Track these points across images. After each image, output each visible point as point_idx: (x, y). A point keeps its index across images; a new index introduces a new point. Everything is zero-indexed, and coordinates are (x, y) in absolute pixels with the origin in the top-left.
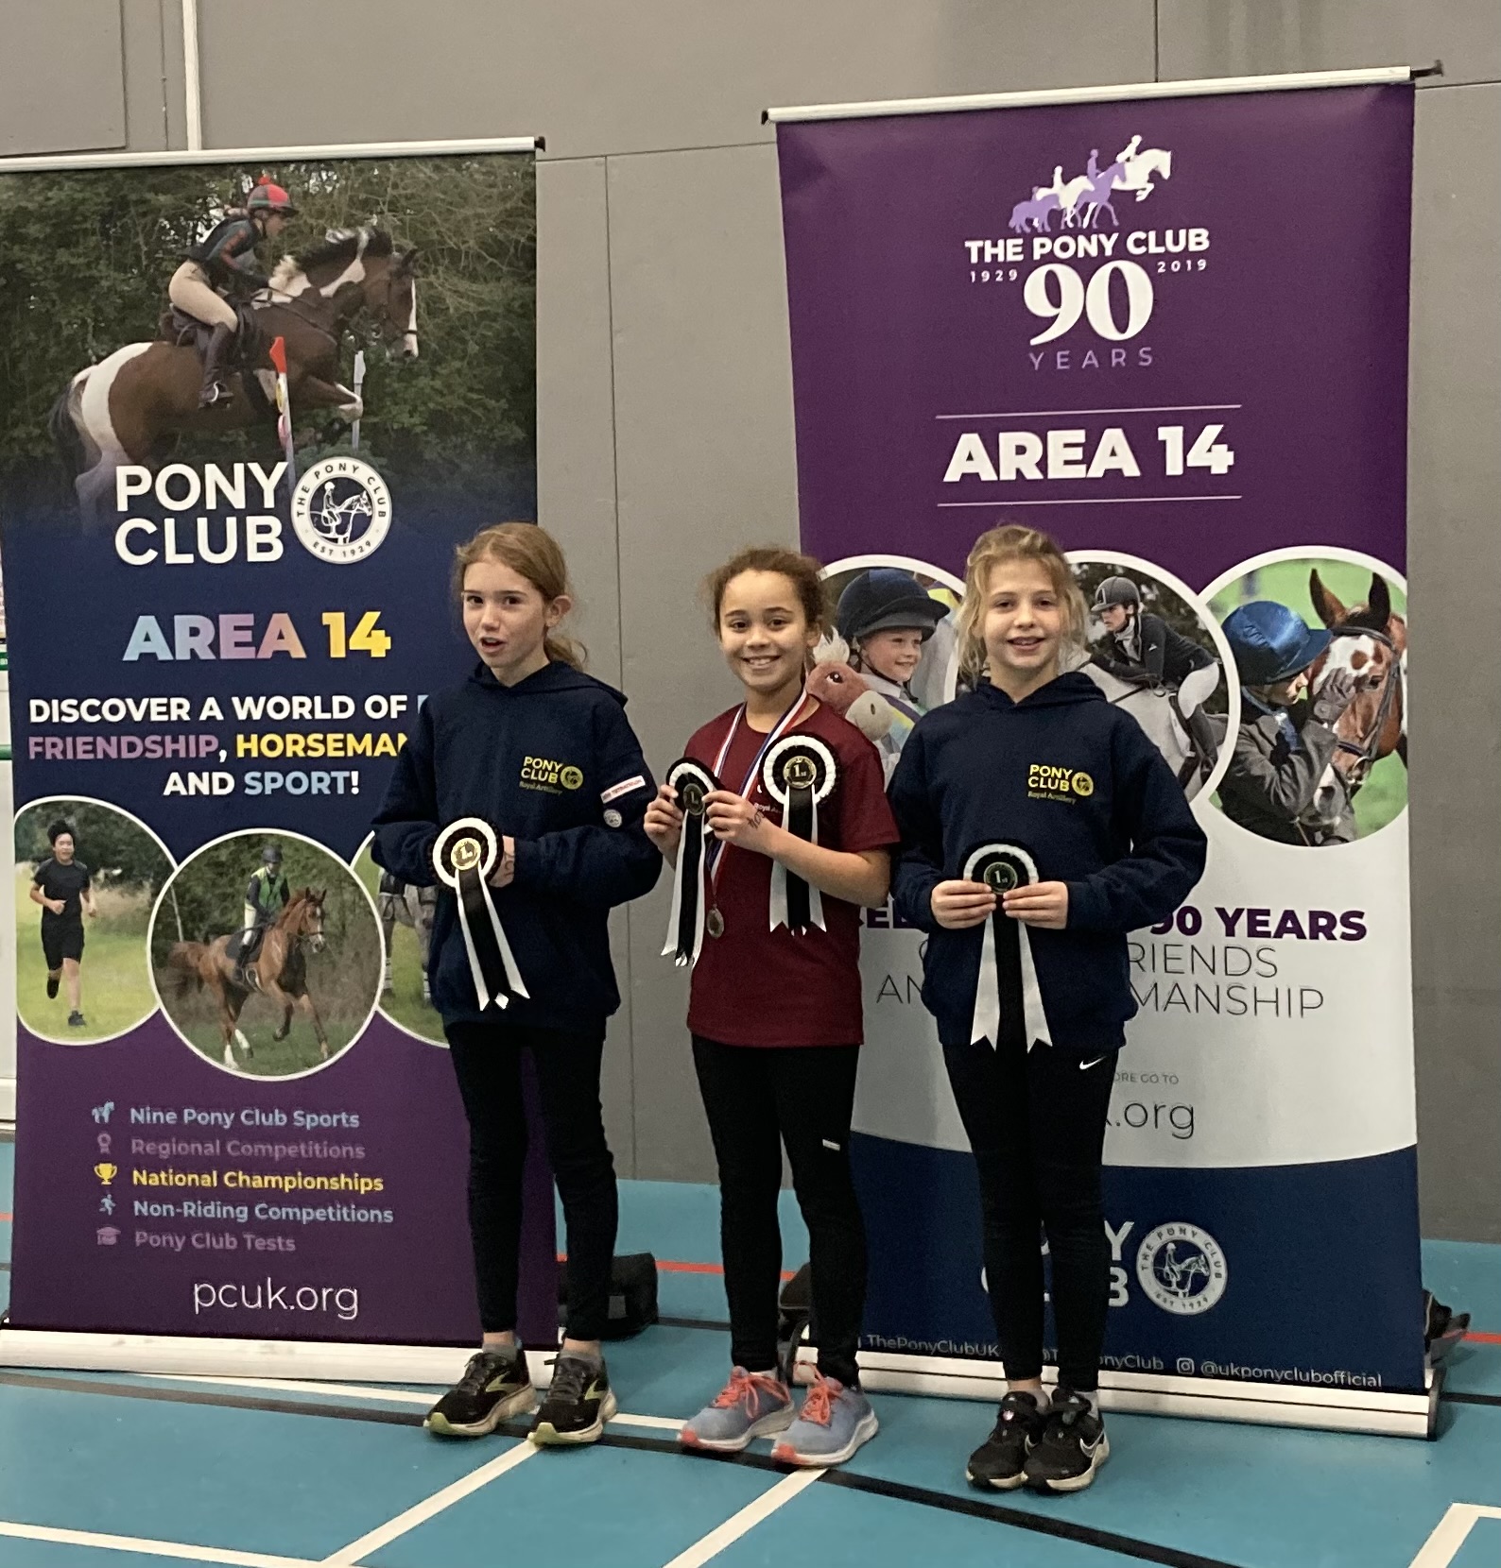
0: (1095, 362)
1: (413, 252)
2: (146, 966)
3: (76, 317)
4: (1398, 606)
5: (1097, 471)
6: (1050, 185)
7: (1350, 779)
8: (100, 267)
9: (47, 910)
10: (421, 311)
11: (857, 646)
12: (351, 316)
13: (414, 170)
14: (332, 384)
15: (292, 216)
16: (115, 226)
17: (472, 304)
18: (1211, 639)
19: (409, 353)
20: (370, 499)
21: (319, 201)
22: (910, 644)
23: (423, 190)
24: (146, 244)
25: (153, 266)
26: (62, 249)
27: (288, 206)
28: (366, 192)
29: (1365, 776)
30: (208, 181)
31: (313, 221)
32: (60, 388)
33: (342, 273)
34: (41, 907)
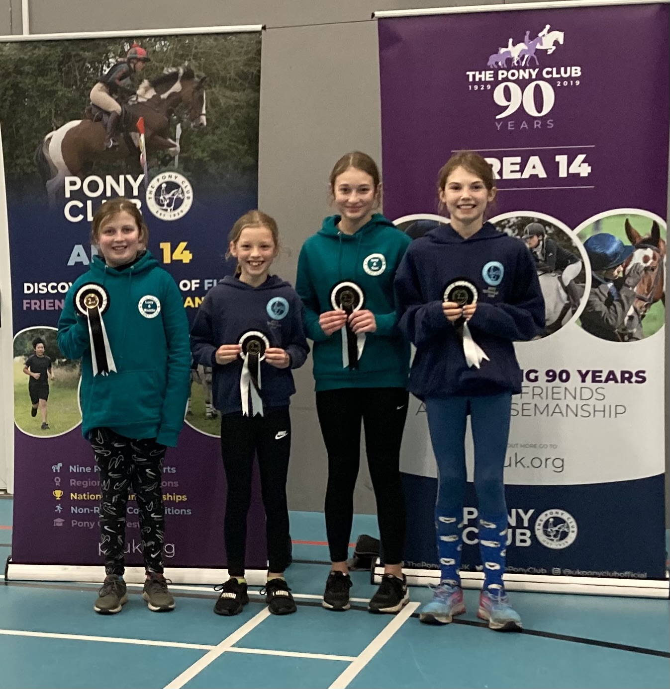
0: (526, 126)
1: (205, 78)
2: (77, 403)
3: (47, 108)
5: (526, 175)
6: (507, 47)
7: (641, 312)
8: (58, 86)
9: (31, 377)
10: (208, 105)
12: (175, 107)
13: (205, 40)
14: (166, 139)
15: (148, 62)
16: (65, 66)
17: (232, 102)
18: (578, 250)
19: (202, 124)
20: (183, 191)
21: (161, 56)
23: (209, 49)
24: (80, 75)
25: (82, 85)
26: (41, 78)
27: (146, 57)
28: (182, 51)
29: (648, 310)
30: (109, 45)
31: (157, 64)
32: (39, 142)
33: (171, 87)
34: (29, 376)
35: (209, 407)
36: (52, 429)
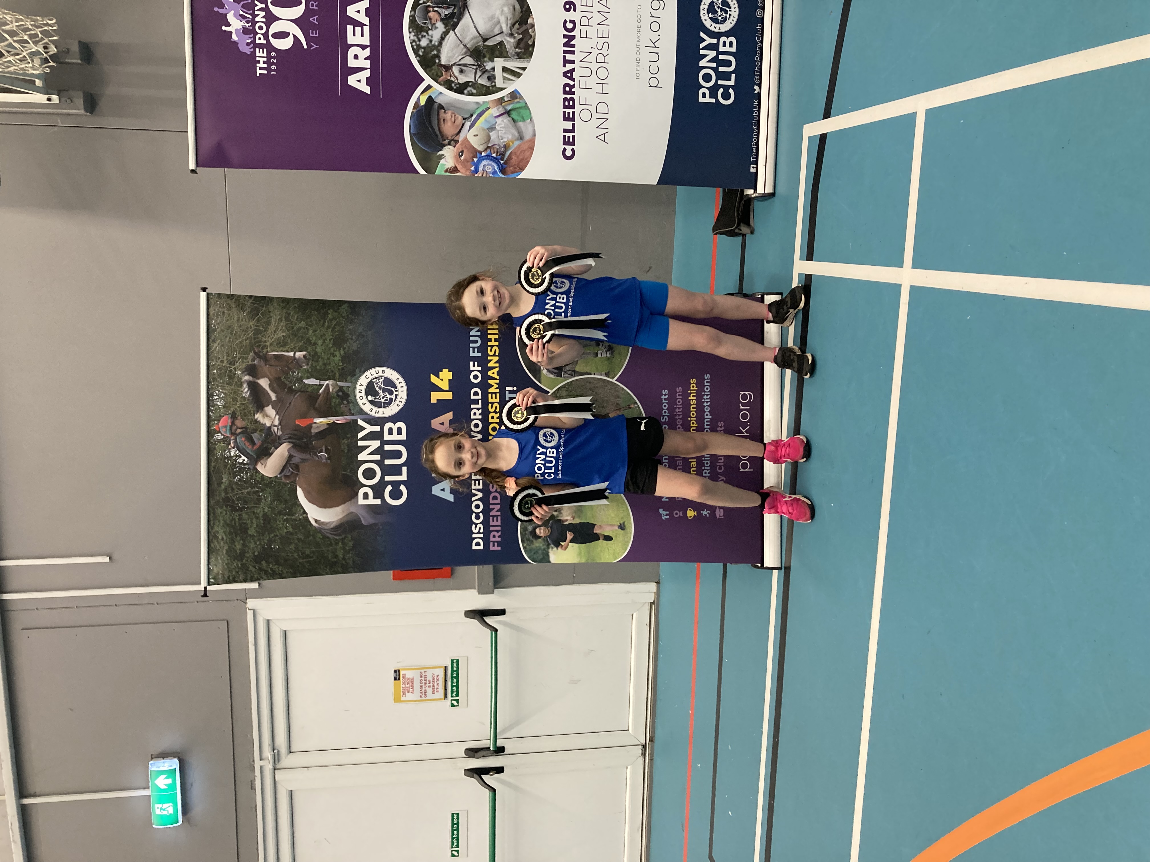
0: (315, 18)
1: (255, 353)
3: (283, 524)
5: (366, 21)
6: (231, 32)
8: (258, 512)
10: (284, 349)
11: (447, 142)
12: (285, 385)
13: (215, 352)
14: (320, 395)
15: (236, 414)
17: (281, 324)
19: (305, 356)
20: (376, 378)
21: (229, 399)
22: (445, 115)
23: (224, 348)
24: (247, 488)
25: (258, 485)
26: (249, 531)
27: (230, 415)
28: (225, 376)
30: (217, 457)
31: (238, 404)
32: (319, 533)
33: (264, 389)
34: (570, 544)
36: (625, 519)
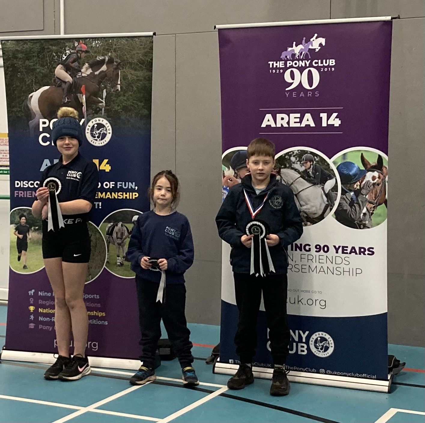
0: (303, 95)
1: (120, 63)
3: (30, 79)
4: (385, 164)
5: (303, 125)
6: (292, 47)
7: (371, 211)
8: (37, 66)
9: (18, 238)
11: (236, 171)
12: (103, 80)
13: (121, 41)
14: (97, 98)
15: (88, 53)
16: (41, 55)
17: (135, 77)
18: (333, 171)
19: (118, 90)
20: (106, 129)
21: (95, 49)
23: (123, 46)
24: (49, 60)
25: (51, 66)
26: (27, 61)
27: (87, 50)
28: (108, 47)
29: (375, 210)
30: (66, 43)
31: (93, 54)
32: (25, 98)
33: (101, 68)
34: (16, 237)
35: (119, 259)
